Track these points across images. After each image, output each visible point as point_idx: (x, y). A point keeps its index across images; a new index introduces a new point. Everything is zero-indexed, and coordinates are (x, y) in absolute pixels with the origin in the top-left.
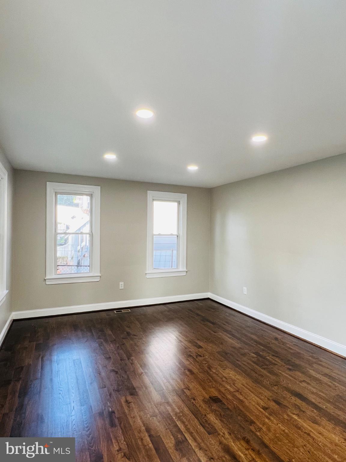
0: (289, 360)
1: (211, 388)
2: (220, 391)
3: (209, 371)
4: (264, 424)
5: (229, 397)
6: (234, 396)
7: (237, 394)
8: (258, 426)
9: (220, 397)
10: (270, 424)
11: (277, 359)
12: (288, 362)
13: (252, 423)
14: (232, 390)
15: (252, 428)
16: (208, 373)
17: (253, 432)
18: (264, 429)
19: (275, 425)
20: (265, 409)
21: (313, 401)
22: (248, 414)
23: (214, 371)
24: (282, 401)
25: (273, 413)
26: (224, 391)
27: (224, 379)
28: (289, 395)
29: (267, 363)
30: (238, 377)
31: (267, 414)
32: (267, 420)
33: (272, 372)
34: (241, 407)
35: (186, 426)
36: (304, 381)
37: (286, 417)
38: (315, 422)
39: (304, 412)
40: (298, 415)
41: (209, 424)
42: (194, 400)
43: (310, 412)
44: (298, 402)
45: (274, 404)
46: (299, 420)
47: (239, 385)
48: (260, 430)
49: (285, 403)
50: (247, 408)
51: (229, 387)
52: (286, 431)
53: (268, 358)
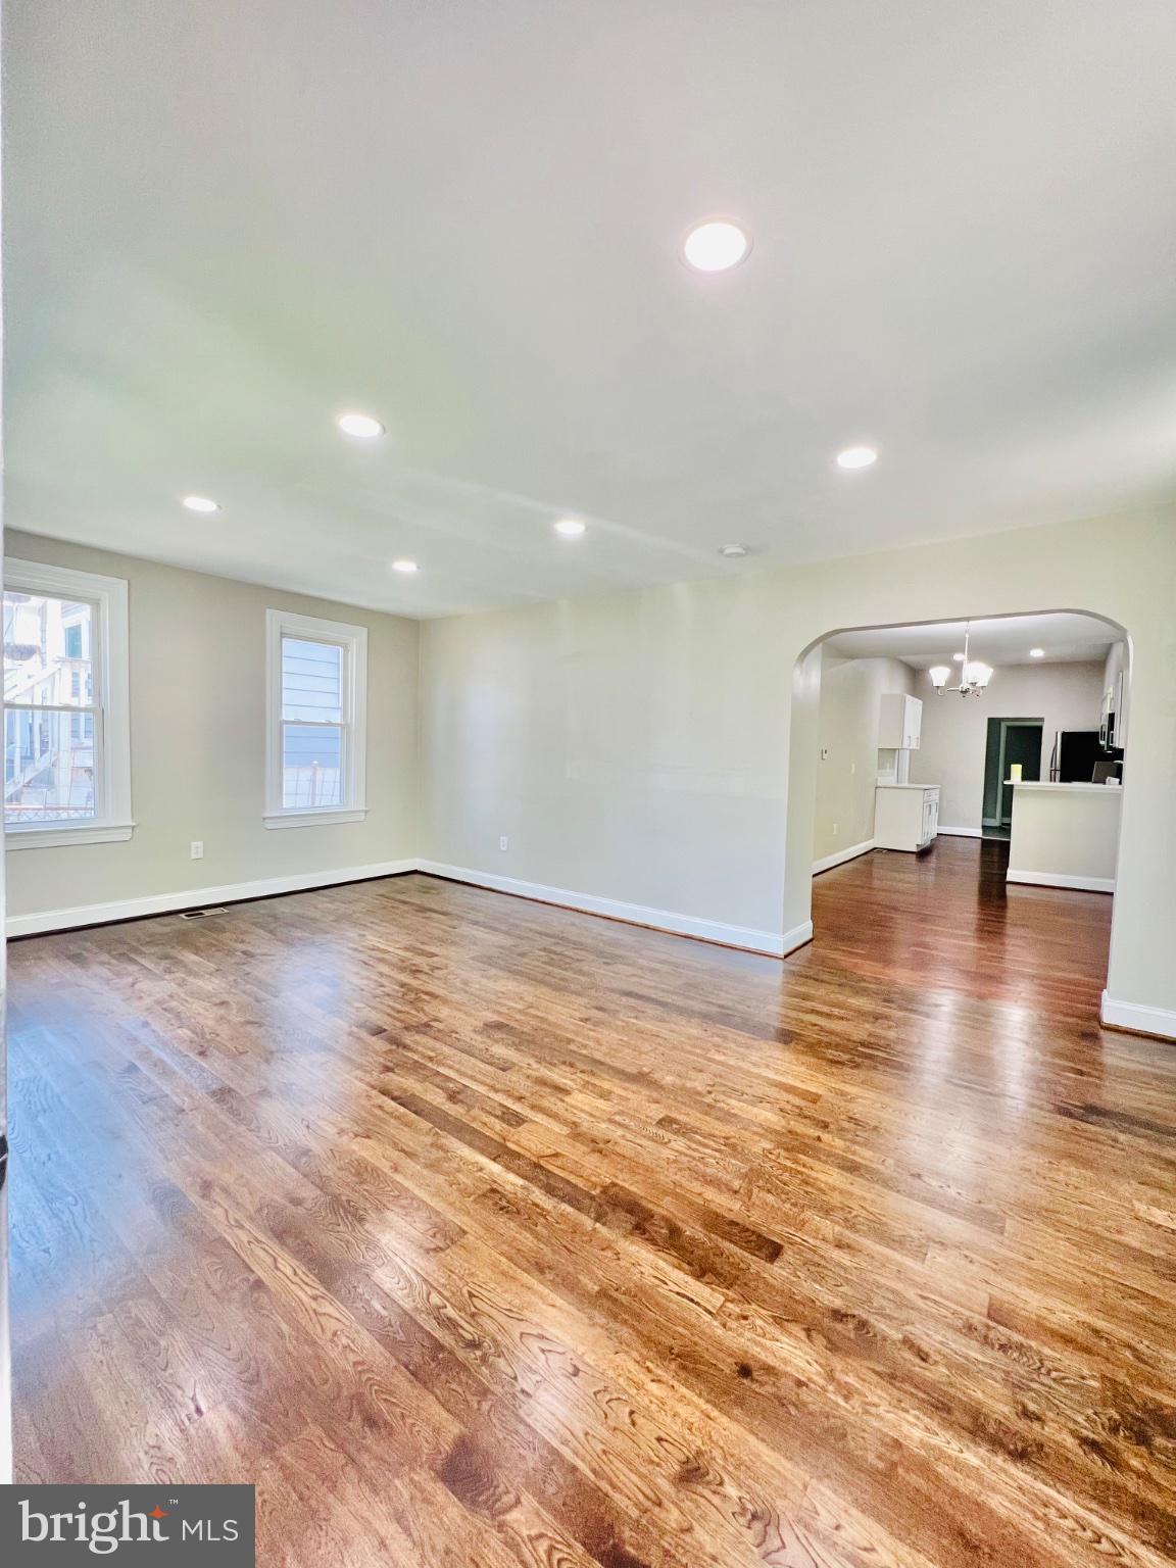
0: (601, 952)
1: (480, 1011)
2: (499, 1013)
3: (467, 988)
4: (589, 1038)
5: (518, 1017)
6: (527, 1014)
7: (532, 1011)
8: (580, 1043)
9: (501, 1020)
10: (599, 1036)
11: (583, 953)
12: (600, 954)
13: (569, 1041)
14: (519, 1007)
15: (572, 1047)
16: (466, 992)
17: (574, 1052)
18: (592, 1044)
19: (608, 1036)
20: (586, 1020)
21: (654, 996)
22: (559, 1032)
23: (477, 986)
24: (607, 1005)
25: (597, 1023)
26: (507, 1011)
27: (500, 995)
28: (615, 997)
29: (568, 960)
30: (522, 987)
31: (589, 1026)
32: (591, 1033)
33: (581, 972)
34: (545, 1026)
35: (457, 1071)
36: (634, 975)
37: (620, 1023)
38: (662, 1020)
39: (643, 1012)
40: (636, 1017)
41: (499, 1059)
42: (457, 1033)
43: (651, 1010)
44: (632, 1001)
45: (596, 1012)
46: (639, 1022)
47: (530, 999)
48: (585, 1046)
49: (613, 1007)
50: (557, 1026)
51: (512, 1004)
52: (625, 1039)
53: (566, 953)
